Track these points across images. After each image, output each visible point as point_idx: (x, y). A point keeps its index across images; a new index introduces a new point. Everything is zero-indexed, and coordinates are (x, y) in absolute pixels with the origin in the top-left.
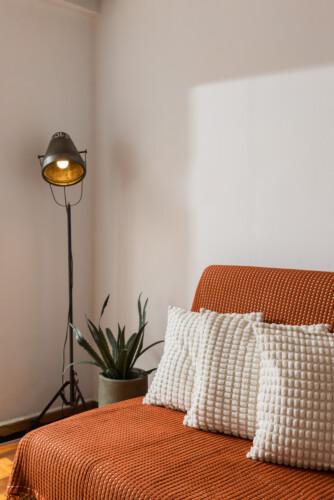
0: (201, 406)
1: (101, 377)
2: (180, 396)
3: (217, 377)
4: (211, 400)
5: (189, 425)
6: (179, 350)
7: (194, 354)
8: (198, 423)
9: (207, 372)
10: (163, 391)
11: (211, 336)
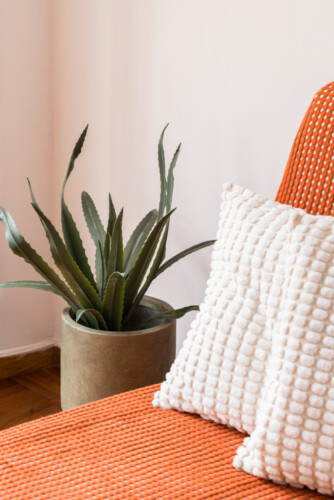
0: (273, 436)
1: (66, 320)
2: (234, 401)
3: (312, 378)
4: (294, 425)
5: (247, 468)
6: (238, 298)
7: (270, 312)
8: (264, 469)
9: (291, 365)
10: (197, 384)
11: (308, 284)
